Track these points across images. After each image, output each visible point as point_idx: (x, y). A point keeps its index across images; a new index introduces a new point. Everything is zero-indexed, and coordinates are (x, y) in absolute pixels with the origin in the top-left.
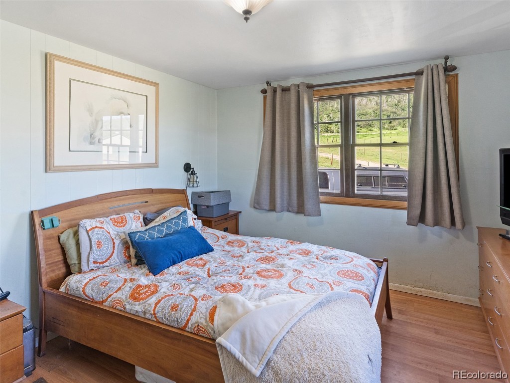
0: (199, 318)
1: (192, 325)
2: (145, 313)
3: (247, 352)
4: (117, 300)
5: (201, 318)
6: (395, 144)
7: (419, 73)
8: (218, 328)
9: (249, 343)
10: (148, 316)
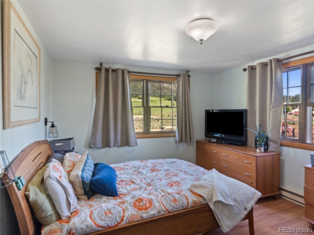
0: (192, 199)
1: (191, 204)
2: (159, 212)
3: (226, 199)
4: (131, 216)
5: (193, 198)
6: (167, 107)
7: (178, 76)
8: (207, 197)
9: (225, 195)
10: (162, 213)
